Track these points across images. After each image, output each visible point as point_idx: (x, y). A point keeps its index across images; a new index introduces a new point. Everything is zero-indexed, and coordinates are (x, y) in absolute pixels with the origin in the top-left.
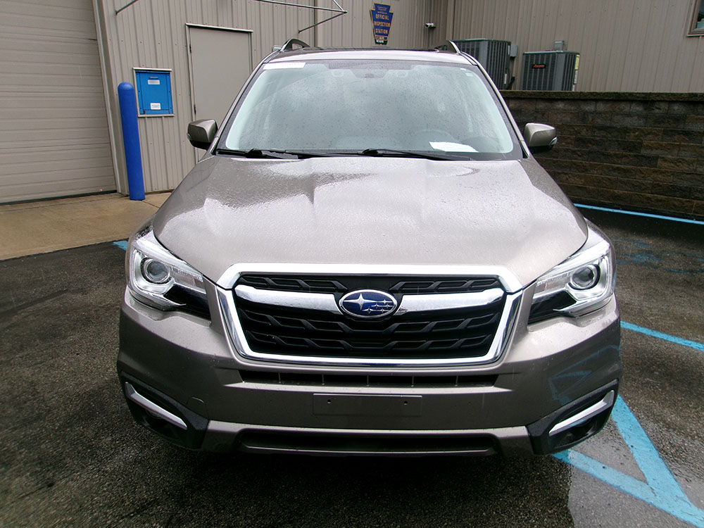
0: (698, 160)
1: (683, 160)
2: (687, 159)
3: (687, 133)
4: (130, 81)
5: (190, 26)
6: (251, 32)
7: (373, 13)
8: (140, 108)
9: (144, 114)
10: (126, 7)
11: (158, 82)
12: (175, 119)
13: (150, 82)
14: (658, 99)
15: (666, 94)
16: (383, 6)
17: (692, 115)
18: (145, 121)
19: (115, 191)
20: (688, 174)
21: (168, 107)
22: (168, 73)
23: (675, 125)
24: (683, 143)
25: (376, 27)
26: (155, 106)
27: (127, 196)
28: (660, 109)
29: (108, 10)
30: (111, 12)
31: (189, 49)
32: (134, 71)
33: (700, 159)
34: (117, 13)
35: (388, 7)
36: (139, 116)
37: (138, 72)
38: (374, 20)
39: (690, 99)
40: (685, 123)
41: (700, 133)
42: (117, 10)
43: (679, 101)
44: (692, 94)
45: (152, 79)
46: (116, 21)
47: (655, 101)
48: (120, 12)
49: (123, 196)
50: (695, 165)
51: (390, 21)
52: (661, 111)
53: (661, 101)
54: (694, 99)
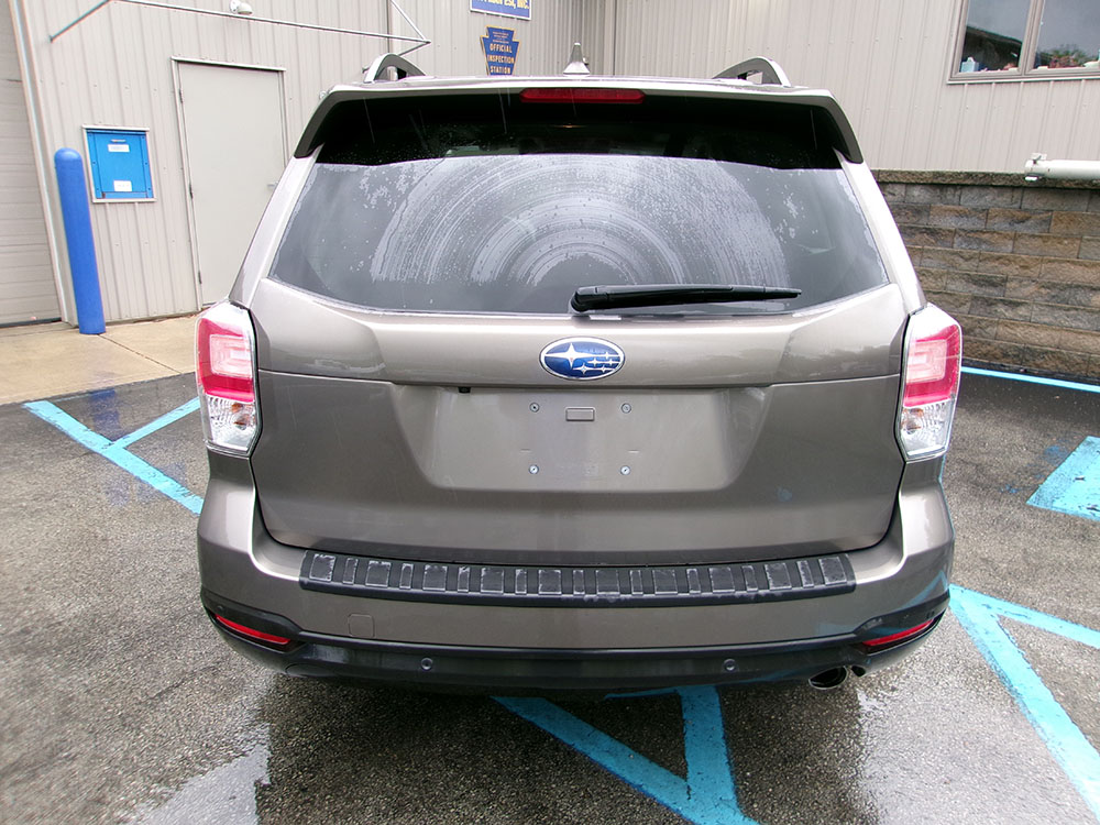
0: (948, 273)
1: (928, 271)
2: (933, 271)
3: (932, 232)
4: (77, 147)
5: (179, 62)
6: (282, 71)
7: (486, 43)
8: (97, 189)
9: (104, 196)
10: (67, 28)
11: (125, 148)
12: (157, 207)
13: (112, 148)
14: (890, 179)
15: (902, 172)
16: (501, 30)
17: (939, 205)
18: (105, 209)
19: (59, 320)
20: (934, 293)
21: (143, 187)
22: (141, 134)
23: (915, 220)
24: (926, 247)
25: (490, 64)
26: (123, 186)
27: (77, 327)
28: (894, 195)
29: (37, 35)
30: (43, 37)
31: (179, 97)
32: (85, 131)
33: (951, 270)
34: (52, 39)
35: (511, 33)
36: (95, 201)
37: (91, 132)
38: (488, 52)
39: (935, 181)
40: (929, 215)
41: (950, 231)
42: (53, 35)
43: (920, 184)
44: (938, 173)
45: (116, 143)
46: (50, 51)
47: (887, 183)
48: (59, 38)
49: (70, 326)
50: (944, 279)
51: (513, 55)
52: (896, 198)
53: (894, 183)
54: (940, 180)
